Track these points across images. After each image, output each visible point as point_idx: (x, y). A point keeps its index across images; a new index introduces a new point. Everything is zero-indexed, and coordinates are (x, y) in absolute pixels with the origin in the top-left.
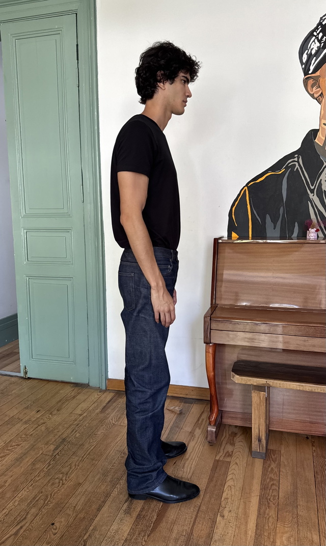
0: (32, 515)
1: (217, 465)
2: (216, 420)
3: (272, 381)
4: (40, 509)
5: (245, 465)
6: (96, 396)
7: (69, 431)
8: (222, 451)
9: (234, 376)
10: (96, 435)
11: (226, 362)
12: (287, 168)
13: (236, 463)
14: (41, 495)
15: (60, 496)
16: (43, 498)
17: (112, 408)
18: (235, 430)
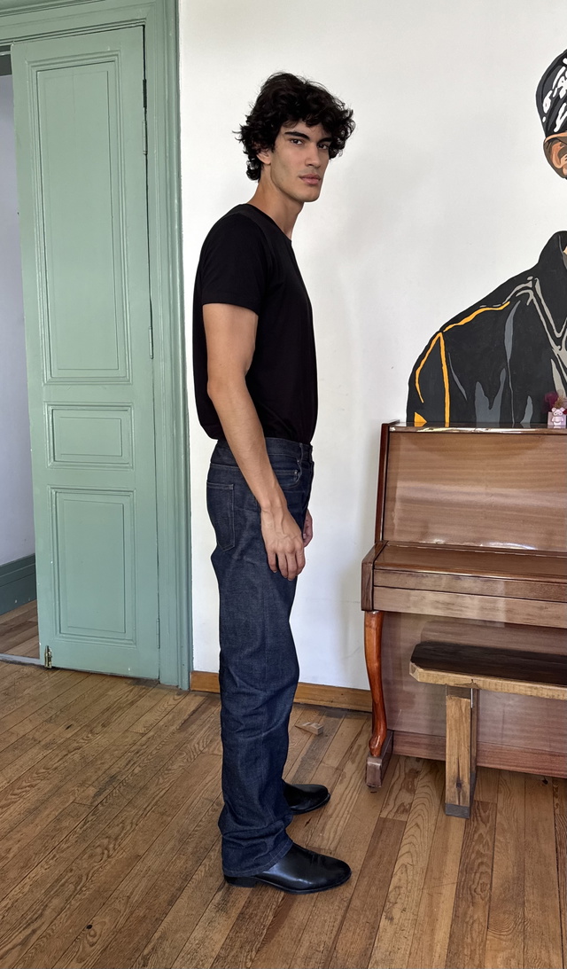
0: (53, 909)
1: (382, 827)
2: (382, 746)
3: (482, 679)
4: (67, 900)
5: (433, 828)
6: (171, 700)
7: (122, 762)
8: (391, 802)
9: (415, 669)
10: (170, 770)
11: (402, 644)
12: (514, 300)
13: (417, 825)
14: (70, 874)
15: (103, 878)
16: (73, 880)
17: (199, 722)
18: (417, 766)
